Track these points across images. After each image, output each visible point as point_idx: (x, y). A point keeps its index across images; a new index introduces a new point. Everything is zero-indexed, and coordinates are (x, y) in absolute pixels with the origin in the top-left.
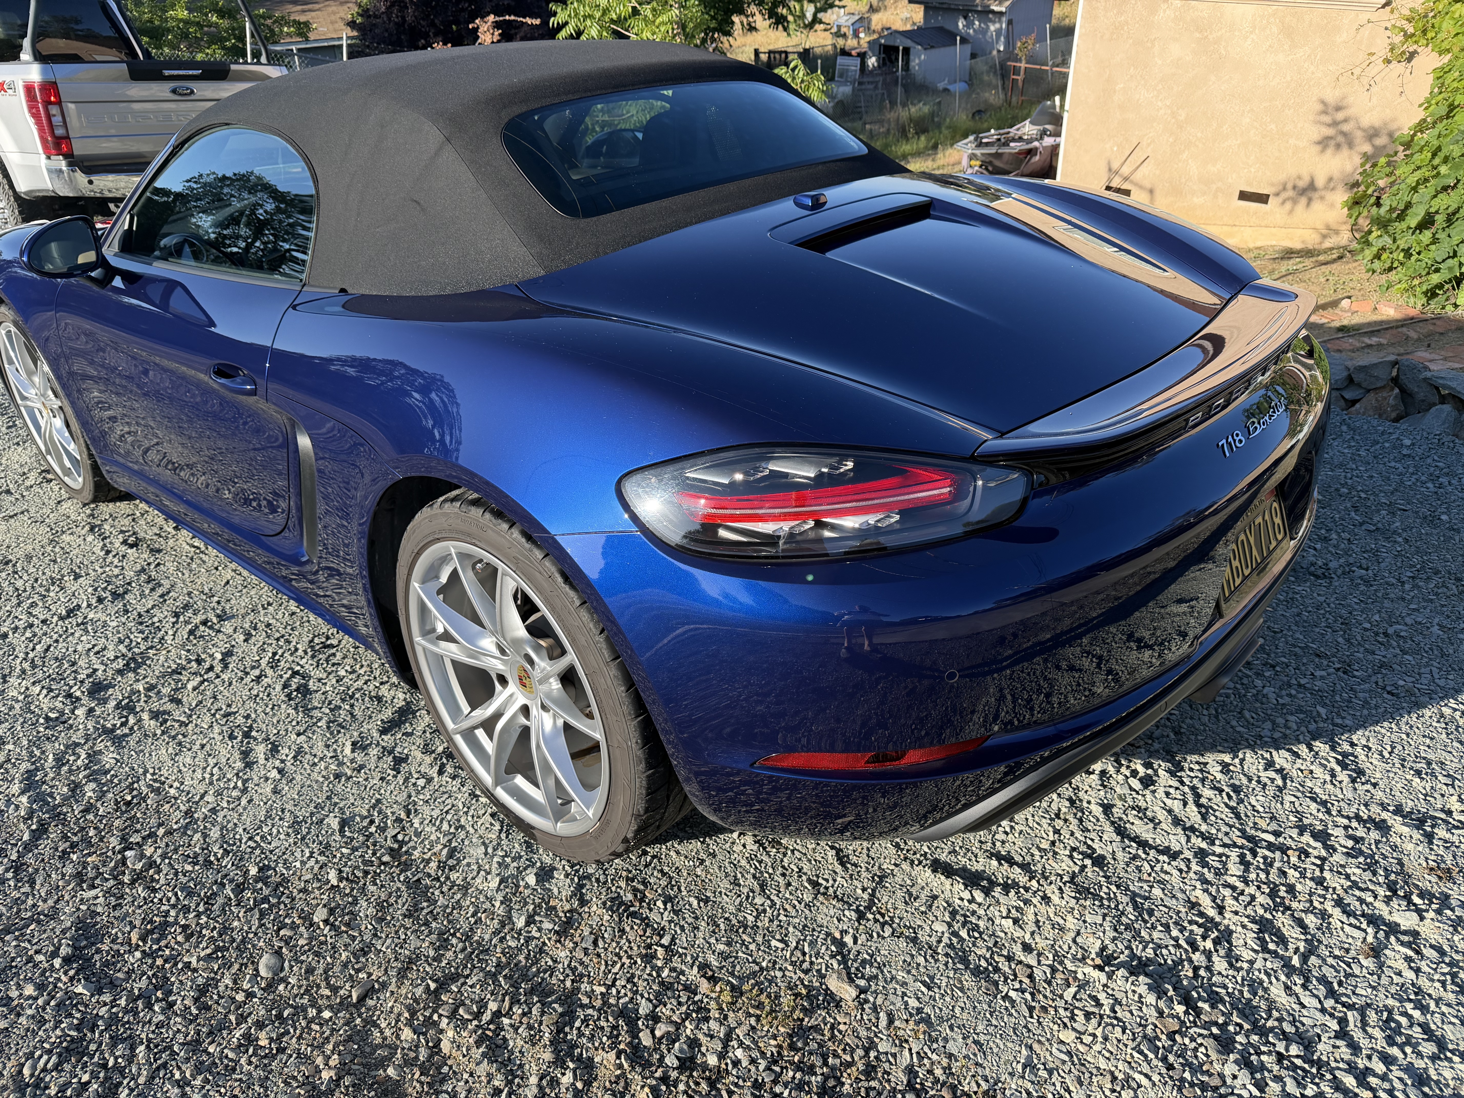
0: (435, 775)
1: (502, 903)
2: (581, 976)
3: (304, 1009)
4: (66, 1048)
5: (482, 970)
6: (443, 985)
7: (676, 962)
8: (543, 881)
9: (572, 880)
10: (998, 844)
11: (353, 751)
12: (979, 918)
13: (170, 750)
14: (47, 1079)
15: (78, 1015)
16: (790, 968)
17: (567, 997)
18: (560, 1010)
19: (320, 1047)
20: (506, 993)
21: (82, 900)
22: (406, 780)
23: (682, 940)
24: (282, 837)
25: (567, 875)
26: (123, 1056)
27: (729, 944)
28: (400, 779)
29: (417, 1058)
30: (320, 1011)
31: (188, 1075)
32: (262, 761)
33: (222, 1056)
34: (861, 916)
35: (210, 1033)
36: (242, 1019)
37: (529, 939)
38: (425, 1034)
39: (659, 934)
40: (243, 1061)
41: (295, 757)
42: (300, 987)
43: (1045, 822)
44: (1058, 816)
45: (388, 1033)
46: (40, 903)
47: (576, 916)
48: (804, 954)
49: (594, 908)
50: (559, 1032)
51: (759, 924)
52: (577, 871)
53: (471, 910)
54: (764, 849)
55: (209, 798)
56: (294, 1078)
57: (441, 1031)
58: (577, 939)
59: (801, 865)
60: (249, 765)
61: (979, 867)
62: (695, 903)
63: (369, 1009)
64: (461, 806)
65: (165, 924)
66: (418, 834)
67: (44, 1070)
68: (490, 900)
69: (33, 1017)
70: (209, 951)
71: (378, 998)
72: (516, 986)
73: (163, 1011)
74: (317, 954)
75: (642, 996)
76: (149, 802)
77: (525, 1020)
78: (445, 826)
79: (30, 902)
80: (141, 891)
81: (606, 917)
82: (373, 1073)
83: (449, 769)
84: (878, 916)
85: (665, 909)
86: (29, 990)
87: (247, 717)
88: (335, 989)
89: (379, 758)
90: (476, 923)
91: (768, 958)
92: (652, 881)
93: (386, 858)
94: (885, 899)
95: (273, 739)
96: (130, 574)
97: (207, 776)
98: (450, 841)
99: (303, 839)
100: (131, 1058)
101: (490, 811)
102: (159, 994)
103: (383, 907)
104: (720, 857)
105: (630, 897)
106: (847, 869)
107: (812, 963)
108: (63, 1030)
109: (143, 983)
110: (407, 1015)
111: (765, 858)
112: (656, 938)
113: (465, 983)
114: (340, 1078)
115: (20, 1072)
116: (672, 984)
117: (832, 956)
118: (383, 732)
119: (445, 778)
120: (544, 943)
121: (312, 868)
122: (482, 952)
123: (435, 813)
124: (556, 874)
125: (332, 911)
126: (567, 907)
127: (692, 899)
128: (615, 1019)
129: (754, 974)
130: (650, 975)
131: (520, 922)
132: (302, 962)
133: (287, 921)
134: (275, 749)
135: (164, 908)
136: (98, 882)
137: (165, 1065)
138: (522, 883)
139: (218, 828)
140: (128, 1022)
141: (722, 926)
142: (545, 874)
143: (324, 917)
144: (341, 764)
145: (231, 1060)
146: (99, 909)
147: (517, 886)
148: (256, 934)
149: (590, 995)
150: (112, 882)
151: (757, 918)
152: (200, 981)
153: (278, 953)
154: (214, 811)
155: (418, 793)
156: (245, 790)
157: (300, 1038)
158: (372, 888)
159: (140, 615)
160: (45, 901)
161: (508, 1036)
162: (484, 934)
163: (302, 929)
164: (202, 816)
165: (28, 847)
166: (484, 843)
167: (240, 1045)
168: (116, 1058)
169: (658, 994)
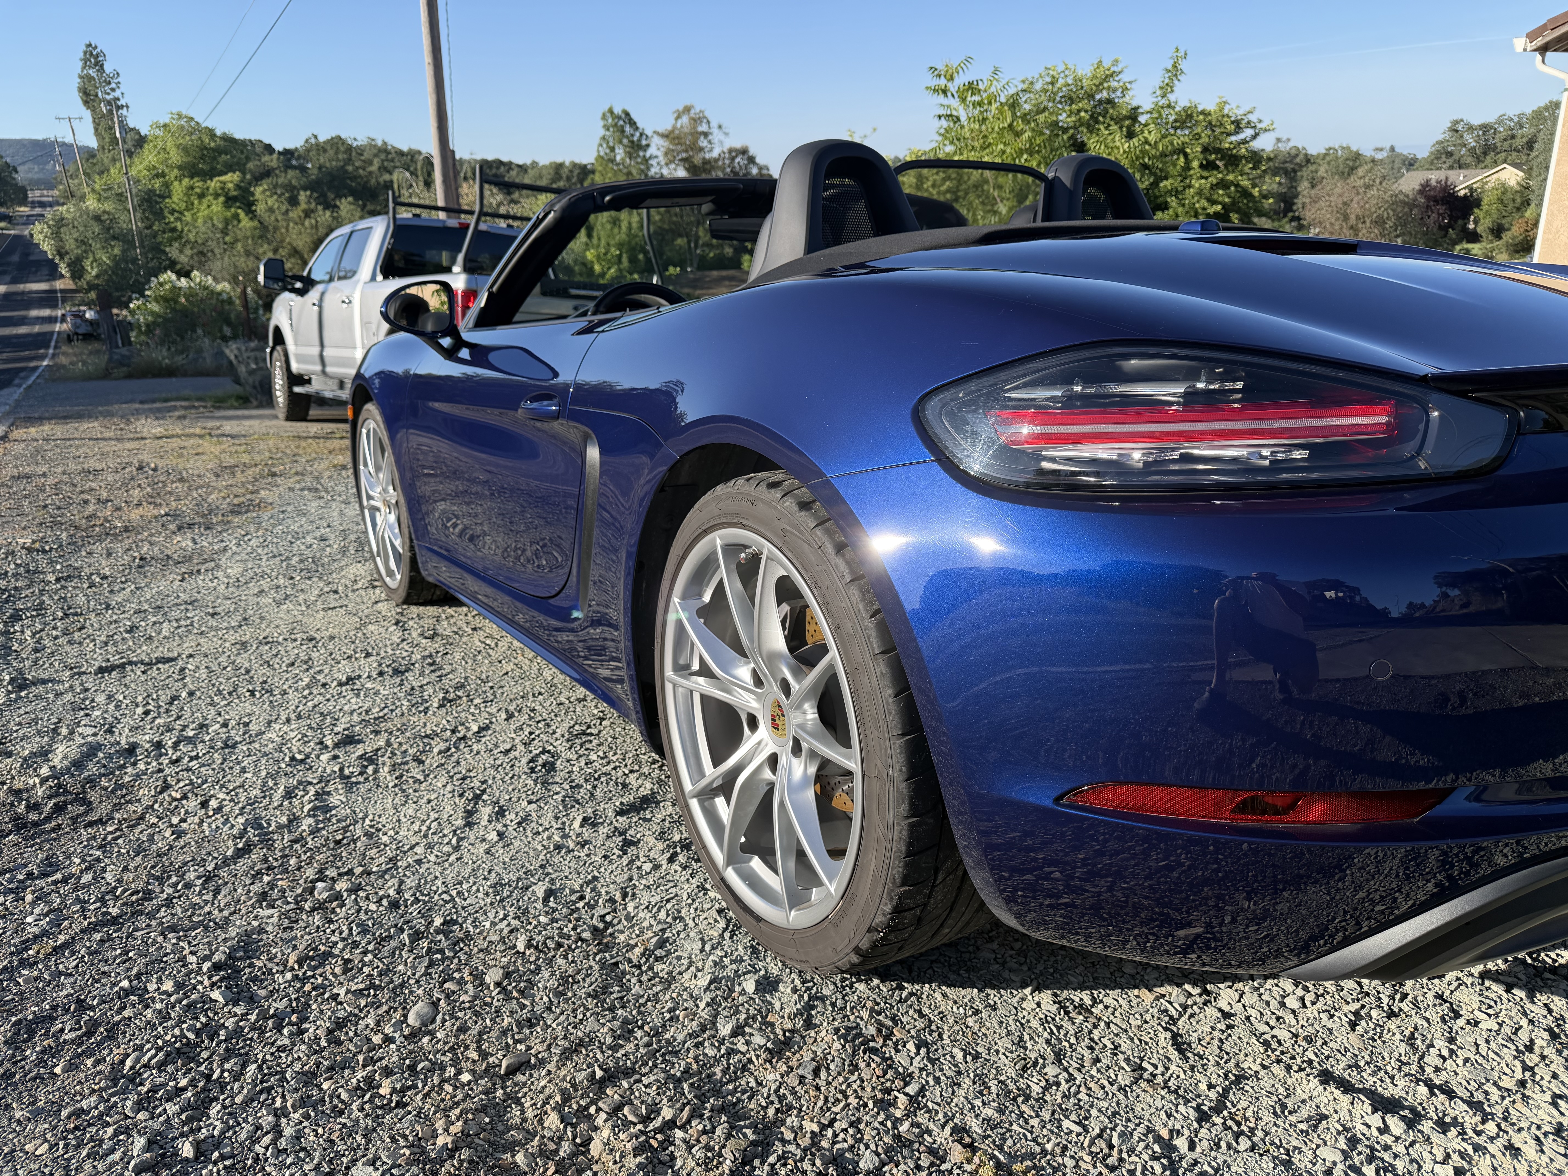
0: (664, 862)
1: (708, 1004)
2: (790, 1107)
3: (443, 1068)
4: (178, 1049)
5: (664, 1071)
6: (611, 1077)
7: (922, 1118)
8: (764, 991)
9: (801, 997)
10: (1429, 1070)
11: (582, 826)
12: (1396, 1156)
13: (397, 800)
14: (145, 1076)
15: (203, 1020)
16: (1088, 1158)
17: (766, 1127)
18: (752, 1137)
19: (447, 1110)
20: (688, 1103)
21: (256, 917)
22: (632, 862)
23: (934, 1093)
24: (480, 895)
25: (795, 990)
26: (230, 1071)
27: (1001, 1111)
28: (625, 860)
29: (556, 1152)
30: (459, 1072)
31: (289, 1104)
32: (484, 822)
33: (335, 1095)
34: (1203, 1117)
35: (331, 1068)
36: (370, 1061)
37: (731, 1052)
38: (574, 1126)
39: (904, 1080)
40: (354, 1106)
41: (519, 823)
42: (445, 1043)
43: (1508, 1054)
44: (1530, 1048)
45: (530, 1114)
46: (216, 912)
47: (797, 1038)
48: (1111, 1147)
49: (824, 1033)
50: (744, 1163)
51: (1048, 1098)
52: (809, 989)
53: (670, 1005)
54: (1067, 1013)
55: (419, 850)
56: (405, 1137)
57: (596, 1129)
58: (794, 1063)
59: (1117, 1040)
60: (469, 825)
61: (1398, 1093)
62: (959, 1056)
63: (516, 1084)
64: (685, 897)
65: (328, 955)
66: (629, 918)
67: (147, 1066)
68: (696, 999)
69: (160, 1012)
70: (361, 986)
71: (531, 1076)
72: (702, 1098)
73: (291, 1034)
74: (477, 1014)
75: (867, 1147)
76: (359, 844)
77: (704, 1139)
78: (662, 915)
79: (207, 909)
80: (317, 919)
81: (837, 1045)
82: (498, 1155)
83: (682, 858)
84: (1230, 1123)
85: (918, 1054)
86: (168, 986)
87: (483, 783)
88: (484, 1055)
89: (608, 837)
90: (671, 1019)
91: (1054, 1140)
92: (905, 1019)
93: (586, 935)
94: (1243, 1104)
95: (502, 803)
96: (416, 657)
97: (424, 828)
98: (663, 931)
99: (502, 901)
100: (237, 1077)
101: (717, 906)
102: (294, 1018)
103: (567, 982)
104: (1001, 1011)
105: (872, 1030)
106: (1187, 1059)
107: (1121, 1160)
108: (182, 1030)
109: (281, 1005)
110: (558, 1098)
111: (1066, 1024)
112: (899, 1083)
113: (640, 1081)
114: (456, 1148)
115: (122, 1062)
116: (911, 1142)
117: (1154, 1158)
118: (620, 813)
119: (676, 866)
120: (750, 1061)
121: (501, 931)
122: (670, 1053)
123: (653, 900)
124: (781, 987)
125: (507, 975)
126: (788, 1025)
127: (956, 1051)
128: (826, 1164)
129: (1032, 1156)
130: (881, 1123)
131: (725, 1029)
132: (457, 1019)
133: (457, 975)
134: (501, 813)
135: (333, 939)
136: (279, 903)
137: (269, 1090)
138: (737, 989)
139: (417, 877)
140: (251, 1039)
141: (994, 1089)
142: (768, 985)
143: (498, 978)
144: (565, 836)
145: (343, 1102)
146: (269, 928)
147: (731, 991)
148: (418, 982)
149: (797, 1131)
150: (292, 906)
151: (1046, 1089)
152: (341, 1014)
153: (435, 1004)
154: (419, 862)
155: (641, 877)
156: (457, 848)
157: (427, 1095)
158: (560, 961)
159: (413, 689)
160: (221, 911)
161: (677, 1154)
162: (677, 1034)
163: (470, 986)
164: (405, 864)
165: (226, 862)
166: (702, 939)
167: (358, 1088)
168: (223, 1071)
169: (888, 1150)
